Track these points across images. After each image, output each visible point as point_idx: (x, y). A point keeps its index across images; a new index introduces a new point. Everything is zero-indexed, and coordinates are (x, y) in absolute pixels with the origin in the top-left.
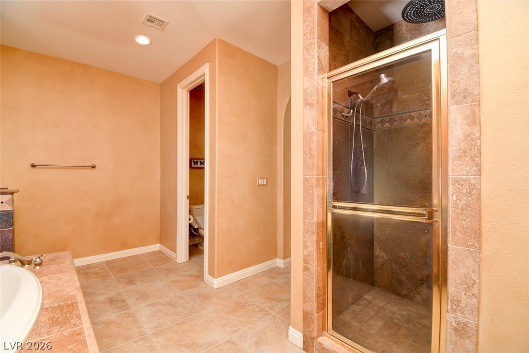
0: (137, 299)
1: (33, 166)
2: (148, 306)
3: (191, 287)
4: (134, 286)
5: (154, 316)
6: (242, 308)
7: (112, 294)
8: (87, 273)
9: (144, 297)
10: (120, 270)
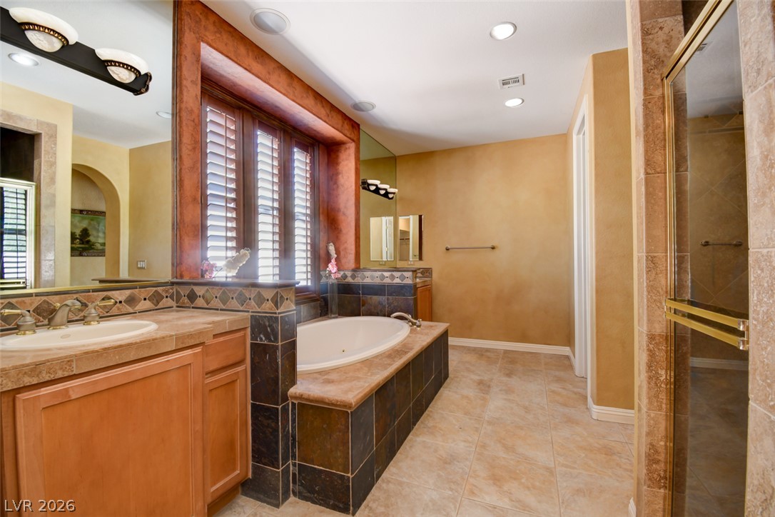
0: (500, 390)
1: (447, 249)
2: (505, 399)
3: (565, 405)
4: (508, 379)
5: (502, 410)
6: (606, 454)
7: (486, 377)
8: (482, 355)
9: (509, 391)
10: (510, 362)
